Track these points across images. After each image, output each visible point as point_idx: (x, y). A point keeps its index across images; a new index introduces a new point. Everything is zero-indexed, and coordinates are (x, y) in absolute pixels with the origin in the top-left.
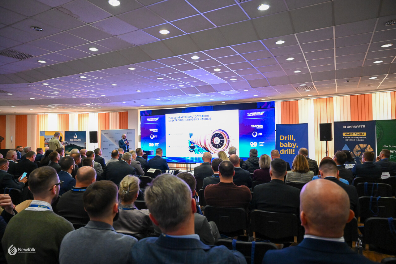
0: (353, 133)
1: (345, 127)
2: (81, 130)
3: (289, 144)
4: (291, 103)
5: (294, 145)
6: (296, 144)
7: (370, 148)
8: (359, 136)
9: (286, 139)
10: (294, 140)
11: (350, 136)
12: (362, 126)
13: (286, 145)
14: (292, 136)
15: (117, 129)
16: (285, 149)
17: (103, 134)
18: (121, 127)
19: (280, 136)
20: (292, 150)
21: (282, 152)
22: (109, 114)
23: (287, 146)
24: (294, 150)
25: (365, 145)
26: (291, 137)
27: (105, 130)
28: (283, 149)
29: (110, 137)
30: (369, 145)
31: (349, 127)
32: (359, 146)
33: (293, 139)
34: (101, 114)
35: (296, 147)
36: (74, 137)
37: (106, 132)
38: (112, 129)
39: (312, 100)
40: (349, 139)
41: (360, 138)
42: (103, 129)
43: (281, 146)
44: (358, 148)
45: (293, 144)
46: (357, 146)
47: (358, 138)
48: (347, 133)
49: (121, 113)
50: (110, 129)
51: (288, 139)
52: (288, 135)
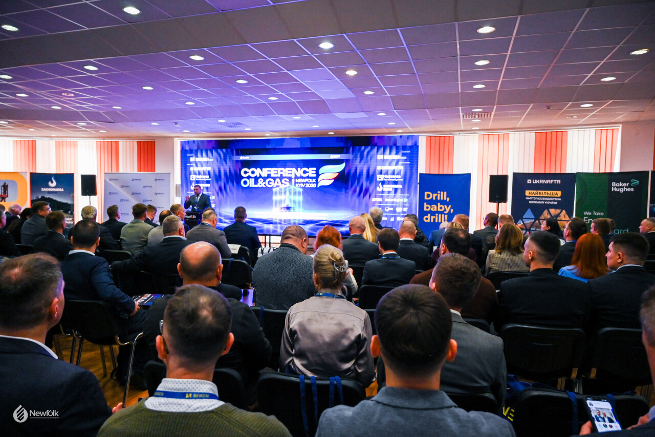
0: (542, 191)
1: (529, 181)
2: (61, 172)
3: (439, 206)
4: (442, 139)
5: (448, 207)
6: (450, 206)
7: (564, 216)
8: (550, 196)
9: (434, 199)
10: (447, 200)
11: (537, 195)
12: (555, 181)
13: (434, 208)
14: (445, 193)
15: (133, 171)
16: (433, 213)
17: (108, 180)
18: (142, 169)
19: (426, 193)
20: (443, 215)
21: (427, 219)
22: (117, 143)
23: (436, 210)
24: (446, 216)
25: (558, 211)
26: (443, 195)
27: (110, 172)
28: (429, 215)
29: (122, 187)
30: (564, 211)
31: (537, 181)
32: (549, 211)
33: (445, 199)
34: (102, 144)
35: (450, 211)
36: (50, 184)
37: (113, 177)
38: (125, 172)
39: (476, 136)
40: (534, 200)
41: (552, 199)
42: (106, 171)
43: (425, 209)
44: (548, 214)
45: (446, 206)
46: (546, 212)
47: (548, 199)
48: (532, 191)
49: (142, 144)
50: (121, 171)
51: (439, 199)
52: (439, 192)
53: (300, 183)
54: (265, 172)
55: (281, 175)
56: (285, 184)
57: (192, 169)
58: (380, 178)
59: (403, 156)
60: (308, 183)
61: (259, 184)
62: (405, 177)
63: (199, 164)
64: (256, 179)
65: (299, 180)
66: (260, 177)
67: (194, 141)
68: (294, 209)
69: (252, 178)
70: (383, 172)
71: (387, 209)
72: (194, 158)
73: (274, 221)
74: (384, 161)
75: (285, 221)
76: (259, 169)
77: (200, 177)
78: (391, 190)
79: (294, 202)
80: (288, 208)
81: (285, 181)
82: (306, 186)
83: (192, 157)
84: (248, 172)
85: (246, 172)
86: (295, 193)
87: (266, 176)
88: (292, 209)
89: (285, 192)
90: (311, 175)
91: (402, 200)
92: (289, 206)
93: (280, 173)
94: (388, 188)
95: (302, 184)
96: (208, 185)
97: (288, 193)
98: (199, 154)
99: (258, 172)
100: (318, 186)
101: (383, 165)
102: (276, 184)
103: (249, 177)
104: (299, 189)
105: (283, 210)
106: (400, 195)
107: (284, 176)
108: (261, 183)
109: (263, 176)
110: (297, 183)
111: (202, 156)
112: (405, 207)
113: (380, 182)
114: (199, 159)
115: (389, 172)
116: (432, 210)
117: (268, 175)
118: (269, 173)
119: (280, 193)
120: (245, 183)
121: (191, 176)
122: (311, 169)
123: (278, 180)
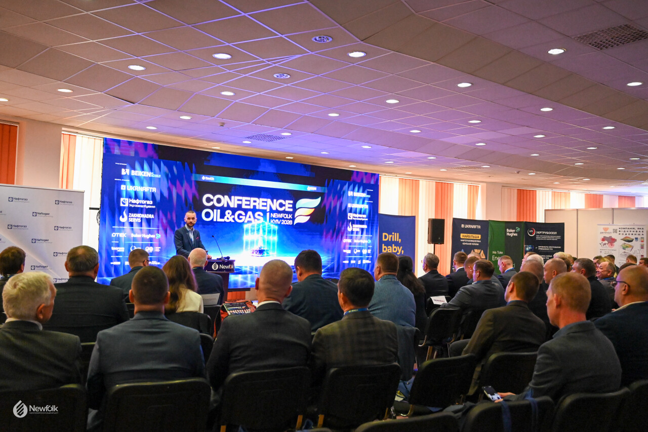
0: (470, 235)
1: (463, 226)
3: (394, 247)
5: (400, 249)
6: (401, 247)
8: (474, 238)
9: (390, 240)
11: (467, 238)
12: (477, 226)
14: (398, 234)
19: (384, 234)
23: (391, 251)
26: (396, 237)
31: (467, 226)
33: (398, 240)
35: (401, 252)
40: (465, 242)
41: (475, 241)
45: (398, 247)
48: (465, 234)
51: (393, 240)
52: (393, 233)
53: (275, 219)
54: (234, 201)
55: (255, 206)
56: (258, 219)
57: (123, 187)
58: (351, 216)
59: (368, 194)
60: (285, 219)
61: (226, 217)
62: (369, 217)
63: (136, 182)
64: (223, 210)
65: (274, 215)
66: (228, 208)
67: (130, 143)
68: (267, 253)
69: (217, 208)
70: (353, 211)
71: (355, 251)
72: (128, 171)
73: (244, 269)
74: (353, 198)
75: (256, 270)
76: (226, 197)
77: (138, 201)
78: (358, 230)
79: (268, 243)
80: (261, 252)
81: (259, 215)
82: (282, 223)
83: (125, 167)
84: (212, 200)
85: (209, 200)
86: (269, 232)
87: (236, 206)
88: (265, 252)
89: (258, 230)
90: (287, 210)
91: (366, 242)
92: (262, 249)
93: (252, 204)
94: (357, 228)
95: (277, 220)
96: (151, 216)
97: (261, 230)
98: (137, 166)
99: (225, 200)
100: (295, 224)
101: (353, 203)
102: (248, 219)
103: (213, 208)
104: (274, 226)
105: (255, 254)
106: (365, 236)
107: (257, 208)
108: (229, 217)
109: (232, 206)
110: (273, 218)
111: (143, 169)
112: (368, 248)
113: (350, 221)
114: (137, 173)
115: (358, 211)
116: (389, 251)
117: (238, 205)
118: (240, 202)
119: (253, 231)
120: (208, 215)
121: (122, 199)
122: (288, 202)
123: (250, 213)
